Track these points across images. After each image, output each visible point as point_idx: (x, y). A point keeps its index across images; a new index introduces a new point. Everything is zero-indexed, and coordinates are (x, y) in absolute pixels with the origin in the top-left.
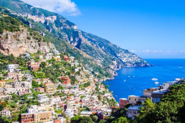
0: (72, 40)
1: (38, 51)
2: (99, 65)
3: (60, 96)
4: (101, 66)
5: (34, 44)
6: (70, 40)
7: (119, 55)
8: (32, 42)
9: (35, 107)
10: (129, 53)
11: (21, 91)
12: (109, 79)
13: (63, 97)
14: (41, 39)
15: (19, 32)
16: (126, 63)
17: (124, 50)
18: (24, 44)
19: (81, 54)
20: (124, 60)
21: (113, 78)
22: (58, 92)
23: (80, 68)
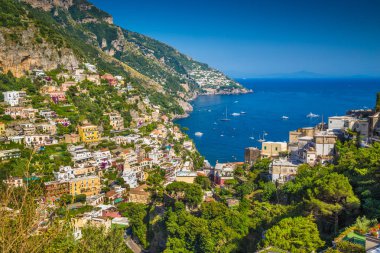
0: (104, 44)
1: (59, 65)
2: (160, 91)
3: (110, 149)
4: (164, 93)
5: (49, 52)
6: (101, 44)
7: (192, 74)
8: (45, 48)
9: (68, 169)
10: (209, 69)
11: (38, 140)
12: (179, 116)
13: (115, 151)
14: (61, 42)
15: (20, 28)
16: (205, 87)
17: (199, 64)
18: (31, 51)
19: (126, 70)
20: (201, 83)
21: (186, 116)
22: (104, 141)
23: (138, 97)
